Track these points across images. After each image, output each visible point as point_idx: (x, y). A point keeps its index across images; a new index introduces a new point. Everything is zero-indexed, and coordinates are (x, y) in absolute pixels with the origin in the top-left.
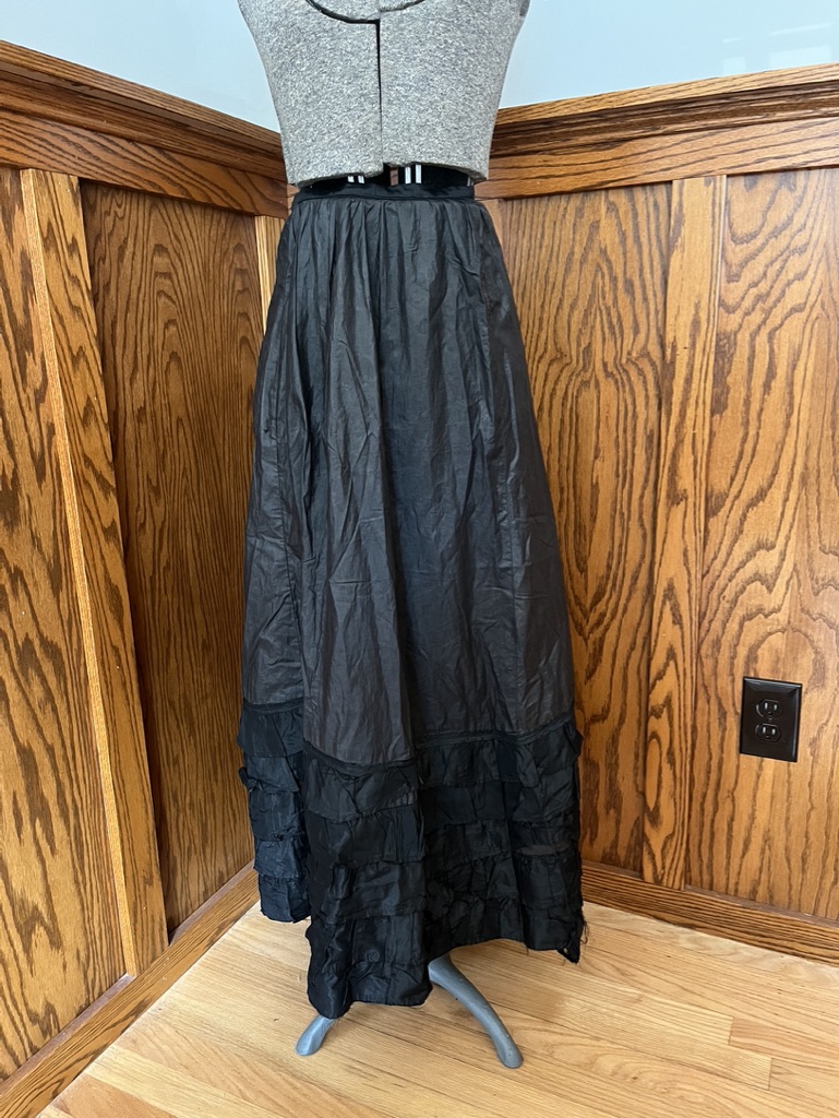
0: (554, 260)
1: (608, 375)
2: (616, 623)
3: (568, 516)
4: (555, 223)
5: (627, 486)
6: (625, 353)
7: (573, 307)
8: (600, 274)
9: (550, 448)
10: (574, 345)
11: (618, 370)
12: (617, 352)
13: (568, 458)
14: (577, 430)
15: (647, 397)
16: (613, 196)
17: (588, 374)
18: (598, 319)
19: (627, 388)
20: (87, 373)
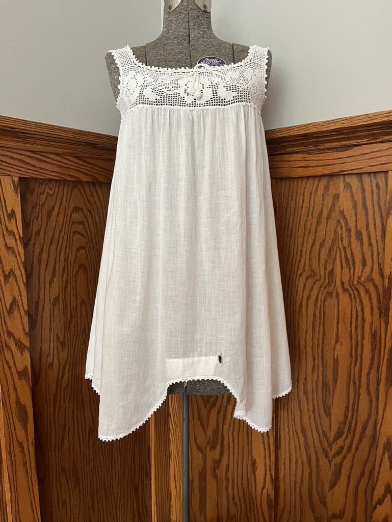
0: (310, 216)
1: (345, 290)
2: (350, 456)
3: (318, 377)
4: (311, 194)
5: (358, 364)
6: (356, 278)
7: (322, 245)
8: (339, 226)
9: (307, 330)
10: (322, 269)
11: (351, 287)
12: (351, 276)
13: (318, 339)
14: (324, 322)
15: (372, 308)
16: (348, 179)
17: (332, 288)
18: (338, 254)
19: (358, 300)
20: (15, 284)
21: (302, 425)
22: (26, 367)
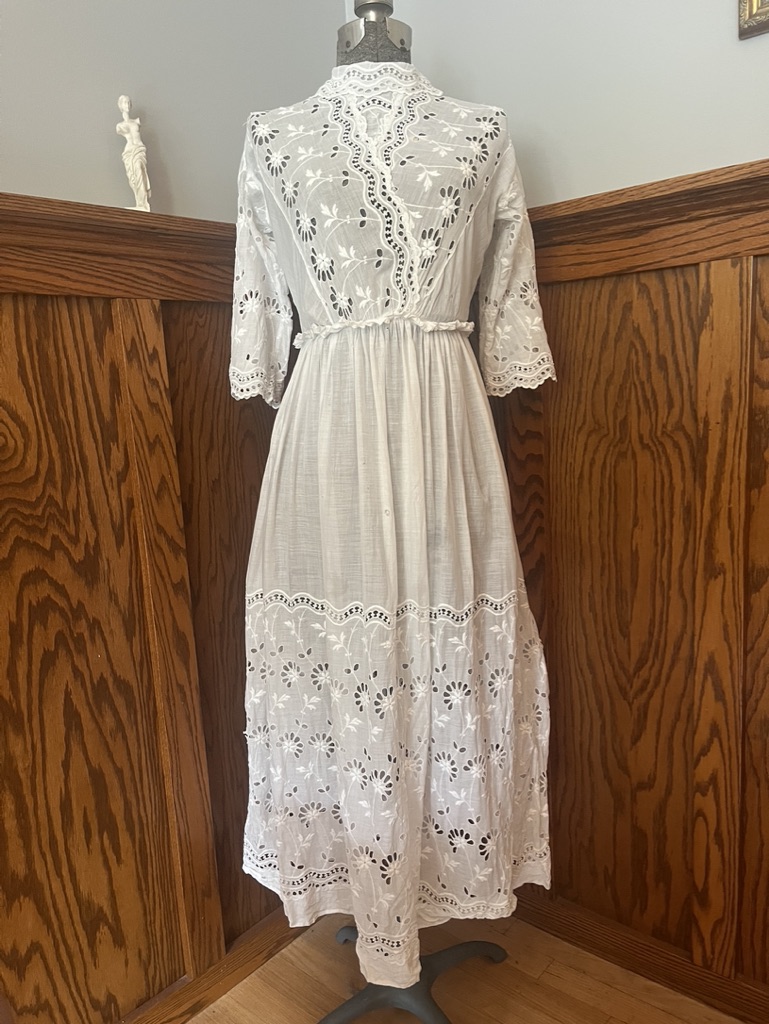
0: (591, 338)
1: (645, 447)
2: (658, 693)
4: (591, 305)
5: (666, 554)
6: (660, 427)
7: (608, 382)
8: (634, 351)
9: (591, 513)
10: (611, 419)
11: (653, 442)
12: (652, 425)
13: (608, 524)
14: (615, 499)
15: (683, 469)
16: (644, 279)
17: (625, 446)
18: (633, 394)
19: (663, 460)
20: (162, 455)
21: (588, 657)
22: (183, 578)
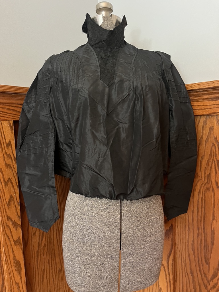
3: (201, 240)
8: (214, 147)
13: (201, 216)
14: (205, 206)
17: (209, 185)
18: (213, 164)
20: (11, 186)
21: (191, 269)
22: (19, 237)
